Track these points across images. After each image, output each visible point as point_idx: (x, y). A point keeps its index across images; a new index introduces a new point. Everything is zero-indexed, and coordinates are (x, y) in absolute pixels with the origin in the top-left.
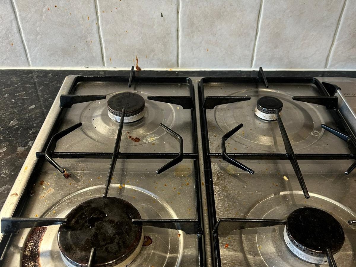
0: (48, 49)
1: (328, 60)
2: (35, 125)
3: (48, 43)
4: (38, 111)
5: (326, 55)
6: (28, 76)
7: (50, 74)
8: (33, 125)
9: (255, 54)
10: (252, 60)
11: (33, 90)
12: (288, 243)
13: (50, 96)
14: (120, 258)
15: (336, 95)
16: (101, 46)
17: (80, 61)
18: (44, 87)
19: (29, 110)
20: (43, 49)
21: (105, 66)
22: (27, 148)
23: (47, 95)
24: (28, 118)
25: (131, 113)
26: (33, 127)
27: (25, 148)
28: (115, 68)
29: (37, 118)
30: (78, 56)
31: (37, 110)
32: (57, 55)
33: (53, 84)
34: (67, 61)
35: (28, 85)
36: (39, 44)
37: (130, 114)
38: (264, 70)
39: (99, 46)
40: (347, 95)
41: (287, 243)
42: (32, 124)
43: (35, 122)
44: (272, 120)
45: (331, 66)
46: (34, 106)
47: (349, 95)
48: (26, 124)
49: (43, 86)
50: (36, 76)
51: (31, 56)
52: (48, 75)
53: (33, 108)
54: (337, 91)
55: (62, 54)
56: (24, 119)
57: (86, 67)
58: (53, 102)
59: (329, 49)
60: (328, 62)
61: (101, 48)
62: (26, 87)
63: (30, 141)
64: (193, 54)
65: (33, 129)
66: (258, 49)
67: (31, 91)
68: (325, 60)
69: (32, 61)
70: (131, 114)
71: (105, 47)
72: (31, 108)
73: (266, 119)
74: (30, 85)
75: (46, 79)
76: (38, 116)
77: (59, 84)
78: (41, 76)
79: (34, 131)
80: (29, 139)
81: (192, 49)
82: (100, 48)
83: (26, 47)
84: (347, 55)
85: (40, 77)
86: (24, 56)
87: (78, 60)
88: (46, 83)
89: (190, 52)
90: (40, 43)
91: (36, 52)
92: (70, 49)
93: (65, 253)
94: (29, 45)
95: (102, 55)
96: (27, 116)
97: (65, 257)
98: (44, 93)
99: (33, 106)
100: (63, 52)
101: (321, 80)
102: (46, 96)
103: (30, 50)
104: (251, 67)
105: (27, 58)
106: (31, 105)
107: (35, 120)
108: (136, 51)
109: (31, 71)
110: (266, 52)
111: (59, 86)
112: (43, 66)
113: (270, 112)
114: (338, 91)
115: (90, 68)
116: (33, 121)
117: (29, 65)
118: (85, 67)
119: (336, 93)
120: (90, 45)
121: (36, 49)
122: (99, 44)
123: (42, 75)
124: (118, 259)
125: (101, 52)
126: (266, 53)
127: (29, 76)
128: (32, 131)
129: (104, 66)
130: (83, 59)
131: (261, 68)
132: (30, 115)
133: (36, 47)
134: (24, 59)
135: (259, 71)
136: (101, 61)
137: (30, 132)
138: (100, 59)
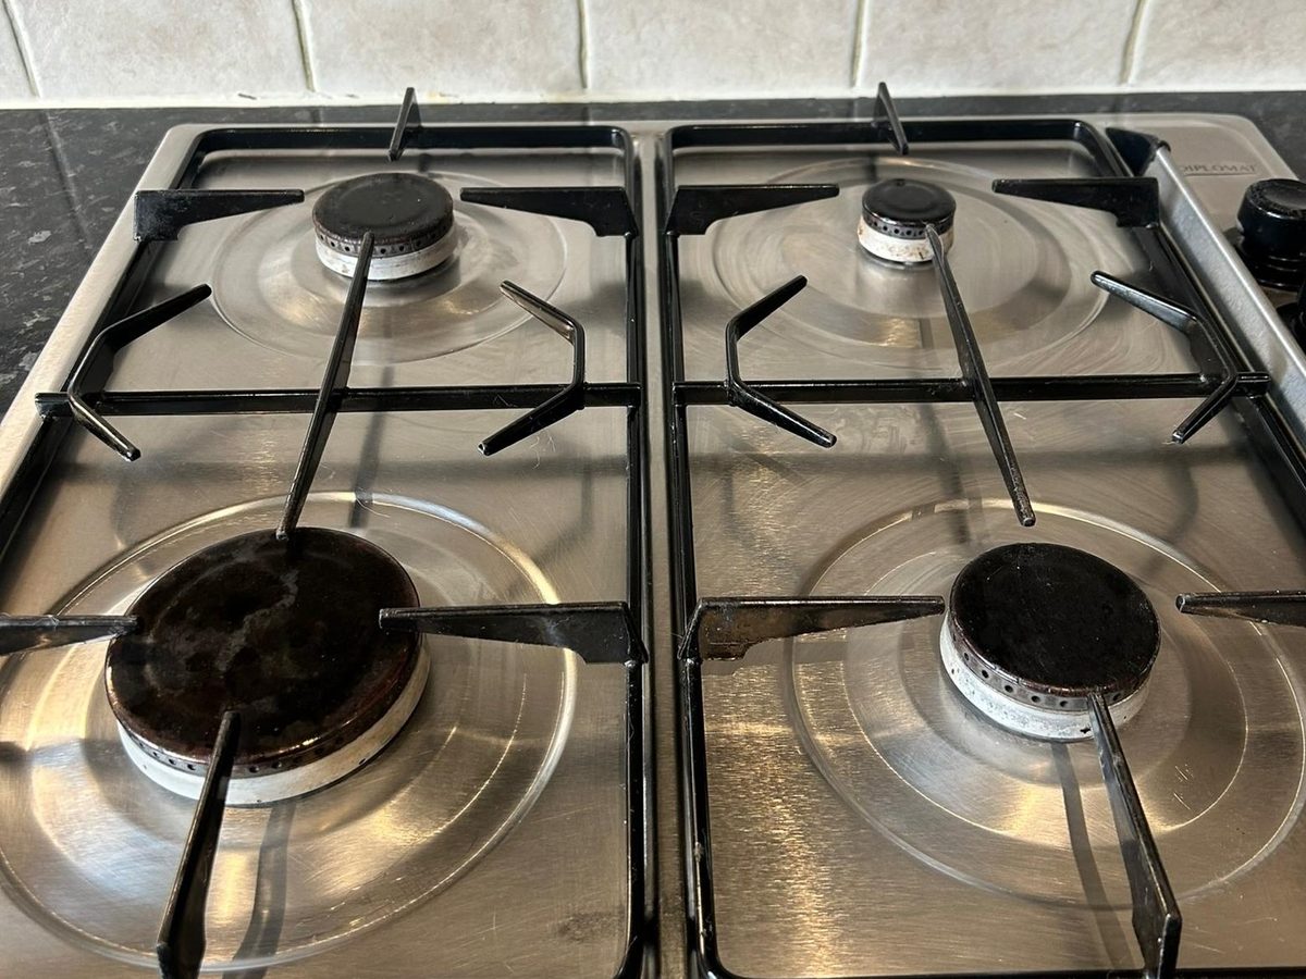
0: (102, 29)
1: (1132, 54)
2: (46, 298)
3: (101, 7)
4: (58, 250)
5: (1123, 35)
6: (29, 130)
7: (112, 124)
8: (39, 299)
9: (864, 37)
10: (854, 58)
11: (45, 179)
12: (953, 671)
13: (106, 197)
14: (330, 731)
15: (1152, 171)
16: (296, 14)
17: (221, 75)
18: (85, 169)
19: (25, 247)
20: (81, 29)
21: (313, 91)
22: (13, 376)
23: (98, 195)
24: (22, 274)
25: (398, 242)
26: (38, 304)
27: (8, 376)
28: (352, 96)
29: (56, 274)
30: (212, 54)
31: (58, 248)
32: (137, 53)
33: (120, 155)
34: (174, 73)
35: (27, 164)
36: (66, 10)
37: (397, 247)
38: (895, 92)
39: (290, 18)
40: (1195, 172)
41: (949, 671)
42: (36, 295)
43: (47, 288)
44: (919, 259)
45: (1143, 75)
46: (46, 234)
47: (1201, 171)
48: (14, 294)
49: (84, 163)
50: (58, 132)
51: (38, 60)
52: (103, 128)
53: (41, 240)
54: (1155, 156)
55: (153, 49)
56: (9, 279)
57: (245, 96)
58: (115, 219)
59: (1133, 13)
60: (1132, 61)
61: (298, 21)
62: (21, 169)
63: (26, 352)
64: (638, 39)
65: (39, 312)
66: (875, 16)
67: (36, 183)
68: (1119, 53)
69: (44, 78)
70: (401, 248)
71: (313, 20)
72: (34, 239)
73: (896, 259)
74: (36, 161)
75: (96, 139)
76: (58, 266)
77: (143, 156)
78: (78, 131)
79: (44, 319)
80: (24, 348)
81: (633, 22)
82: (295, 22)
83: (20, 23)
84: (1199, 34)
85: (72, 132)
86: (15, 57)
87: (214, 70)
88: (93, 153)
89: (628, 33)
90: (70, 10)
91: (56, 41)
92: (182, 29)
93: (130, 721)
94: (30, 15)
95: (302, 48)
96: (19, 268)
97: (130, 735)
98: (88, 189)
99: (44, 232)
100: (155, 42)
101: (1101, 123)
102: (92, 197)
103: (33, 35)
104: (852, 83)
105: (24, 65)
106: (37, 229)
107: (49, 282)
108: (426, 32)
109: (40, 116)
110: (903, 28)
111: (140, 161)
112: (84, 94)
113: (909, 233)
114: (1159, 153)
115: (259, 99)
116: (41, 286)
117: (34, 93)
118: (241, 95)
119: (1153, 160)
120: (255, 13)
121: (57, 31)
122: (290, 8)
123: (81, 128)
124: (323, 736)
125: (296, 38)
126: (904, 30)
127: (33, 131)
128: (35, 320)
129: (310, 92)
130: (233, 64)
131: (883, 87)
132: (30, 264)
133: (56, 23)
134: (14, 71)
135: (878, 99)
136: (299, 73)
137: (29, 324)
138: (298, 63)
